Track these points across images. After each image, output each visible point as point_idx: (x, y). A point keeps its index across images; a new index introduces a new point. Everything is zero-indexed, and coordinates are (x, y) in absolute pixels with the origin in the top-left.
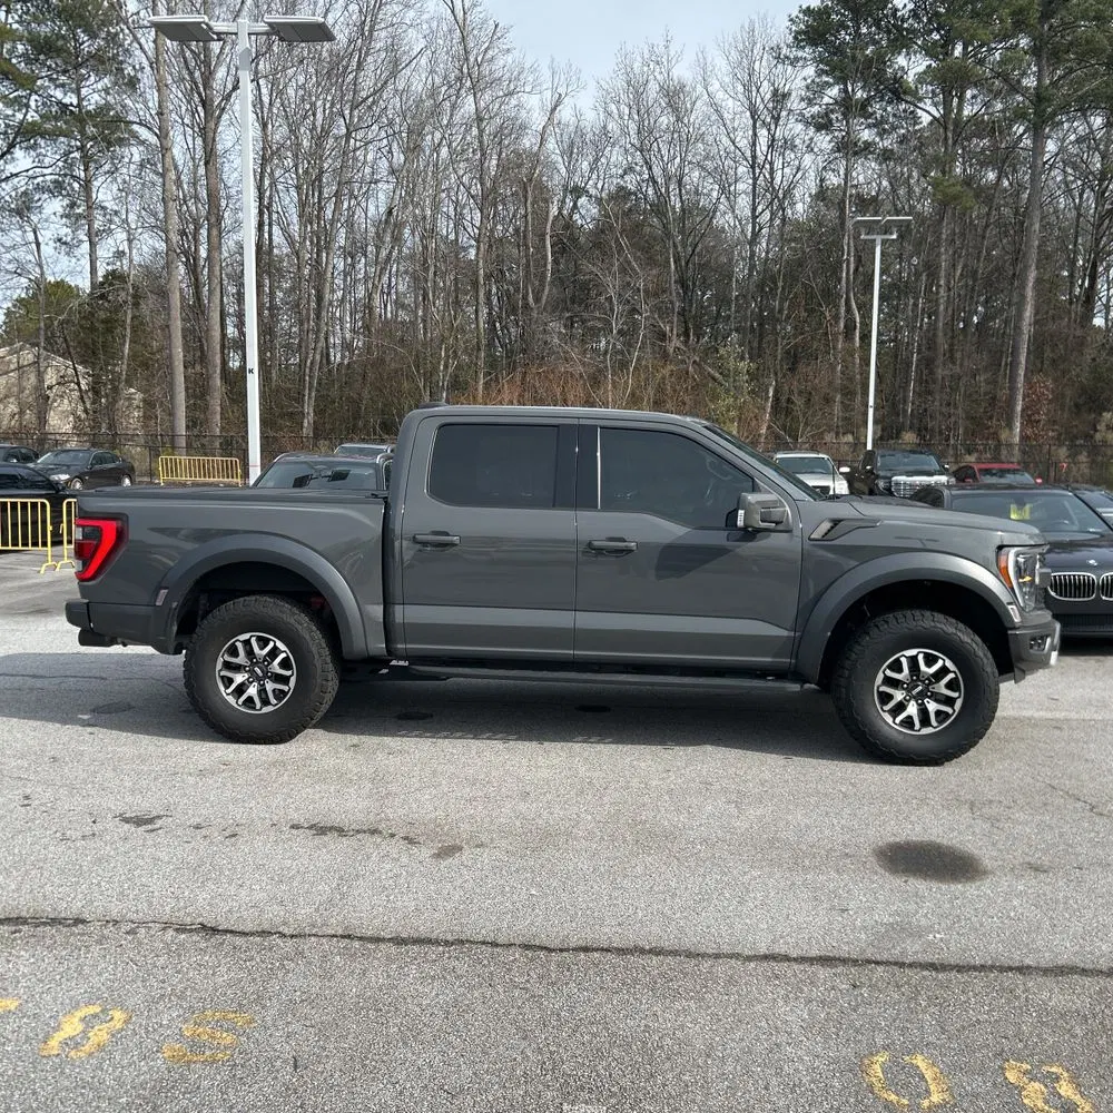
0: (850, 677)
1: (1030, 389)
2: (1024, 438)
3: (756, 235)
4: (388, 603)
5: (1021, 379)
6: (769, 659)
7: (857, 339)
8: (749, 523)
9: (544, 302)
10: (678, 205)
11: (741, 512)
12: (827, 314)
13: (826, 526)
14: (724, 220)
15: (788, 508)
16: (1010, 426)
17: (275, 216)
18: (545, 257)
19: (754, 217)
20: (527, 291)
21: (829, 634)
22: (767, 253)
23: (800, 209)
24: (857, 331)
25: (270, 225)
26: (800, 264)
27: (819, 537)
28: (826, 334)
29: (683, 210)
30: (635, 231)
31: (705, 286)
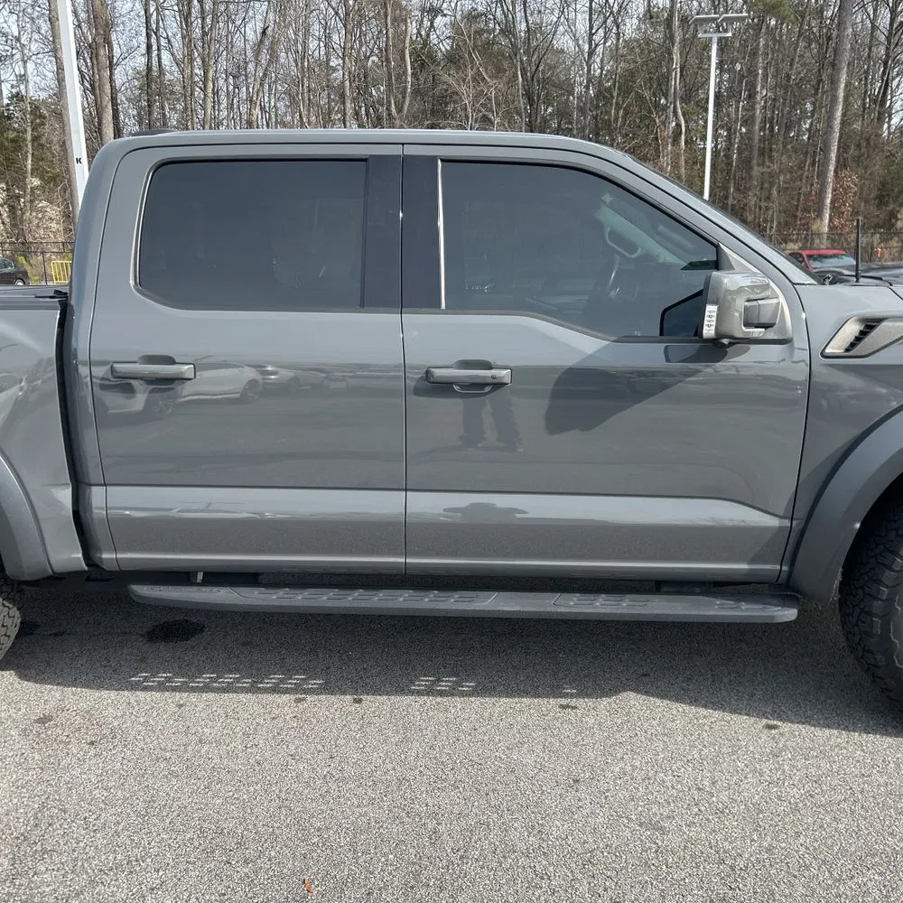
0: (890, 600)
1: (838, 183)
2: (832, 228)
3: (591, 53)
4: (79, 484)
5: (831, 174)
6: (744, 566)
7: (683, 143)
8: (726, 329)
9: (405, 112)
10: (523, 26)
11: (711, 310)
12: (657, 121)
13: (852, 329)
14: (564, 42)
15: (782, 299)
16: (820, 215)
17: (163, 42)
18: (405, 72)
19: (591, 35)
20: (390, 102)
21: (858, 525)
22: (602, 69)
23: (630, 27)
24: (683, 137)
25: (159, 49)
26: (631, 75)
27: (840, 351)
28: (657, 139)
29: (528, 30)
30: (486, 48)
31: (548, 103)
